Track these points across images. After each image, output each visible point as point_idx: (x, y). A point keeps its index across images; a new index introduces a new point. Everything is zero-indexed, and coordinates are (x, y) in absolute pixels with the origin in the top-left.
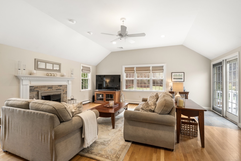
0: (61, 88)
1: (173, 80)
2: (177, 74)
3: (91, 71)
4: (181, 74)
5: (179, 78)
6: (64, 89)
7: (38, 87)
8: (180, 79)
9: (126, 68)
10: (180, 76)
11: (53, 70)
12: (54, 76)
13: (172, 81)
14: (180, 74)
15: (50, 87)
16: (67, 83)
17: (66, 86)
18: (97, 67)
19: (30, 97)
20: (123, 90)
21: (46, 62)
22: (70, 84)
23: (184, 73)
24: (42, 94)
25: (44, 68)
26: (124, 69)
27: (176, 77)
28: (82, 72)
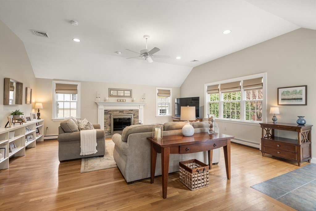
0: (132, 112)
1: (280, 103)
2: (290, 91)
3: (171, 94)
4: (298, 89)
5: (294, 97)
6: (135, 114)
7: (111, 111)
8: (297, 99)
9: (208, 87)
10: (295, 94)
11: (124, 96)
12: (123, 101)
13: (278, 104)
14: (296, 90)
15: (121, 111)
16: (138, 107)
17: (137, 111)
18: (181, 88)
19: (104, 119)
20: (205, 118)
21: (117, 90)
22: (141, 109)
23: (306, 86)
24: (114, 117)
25: (116, 95)
26: (206, 88)
27: (286, 97)
28: (158, 96)
